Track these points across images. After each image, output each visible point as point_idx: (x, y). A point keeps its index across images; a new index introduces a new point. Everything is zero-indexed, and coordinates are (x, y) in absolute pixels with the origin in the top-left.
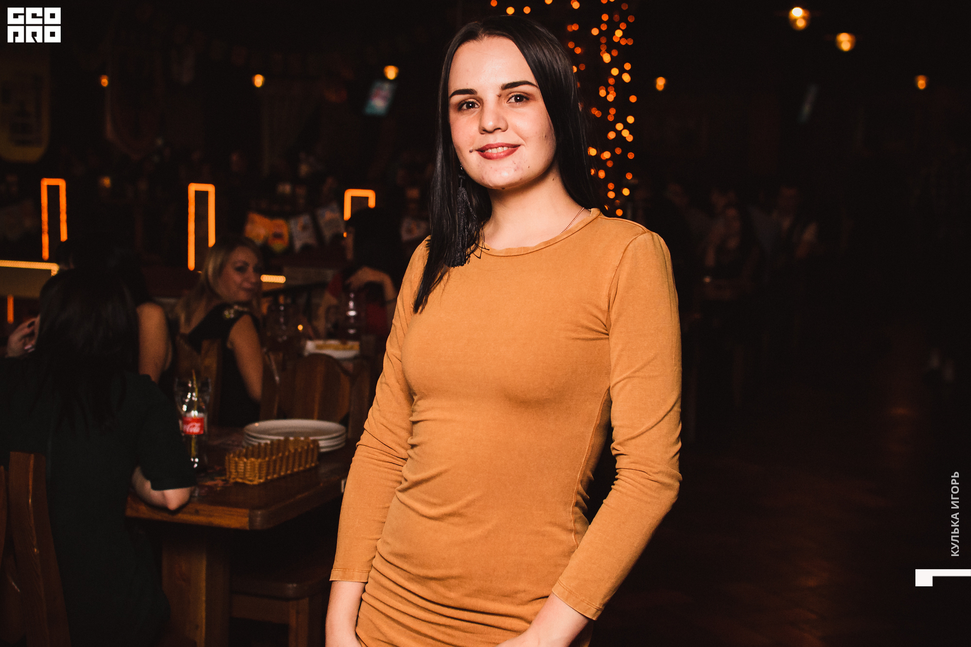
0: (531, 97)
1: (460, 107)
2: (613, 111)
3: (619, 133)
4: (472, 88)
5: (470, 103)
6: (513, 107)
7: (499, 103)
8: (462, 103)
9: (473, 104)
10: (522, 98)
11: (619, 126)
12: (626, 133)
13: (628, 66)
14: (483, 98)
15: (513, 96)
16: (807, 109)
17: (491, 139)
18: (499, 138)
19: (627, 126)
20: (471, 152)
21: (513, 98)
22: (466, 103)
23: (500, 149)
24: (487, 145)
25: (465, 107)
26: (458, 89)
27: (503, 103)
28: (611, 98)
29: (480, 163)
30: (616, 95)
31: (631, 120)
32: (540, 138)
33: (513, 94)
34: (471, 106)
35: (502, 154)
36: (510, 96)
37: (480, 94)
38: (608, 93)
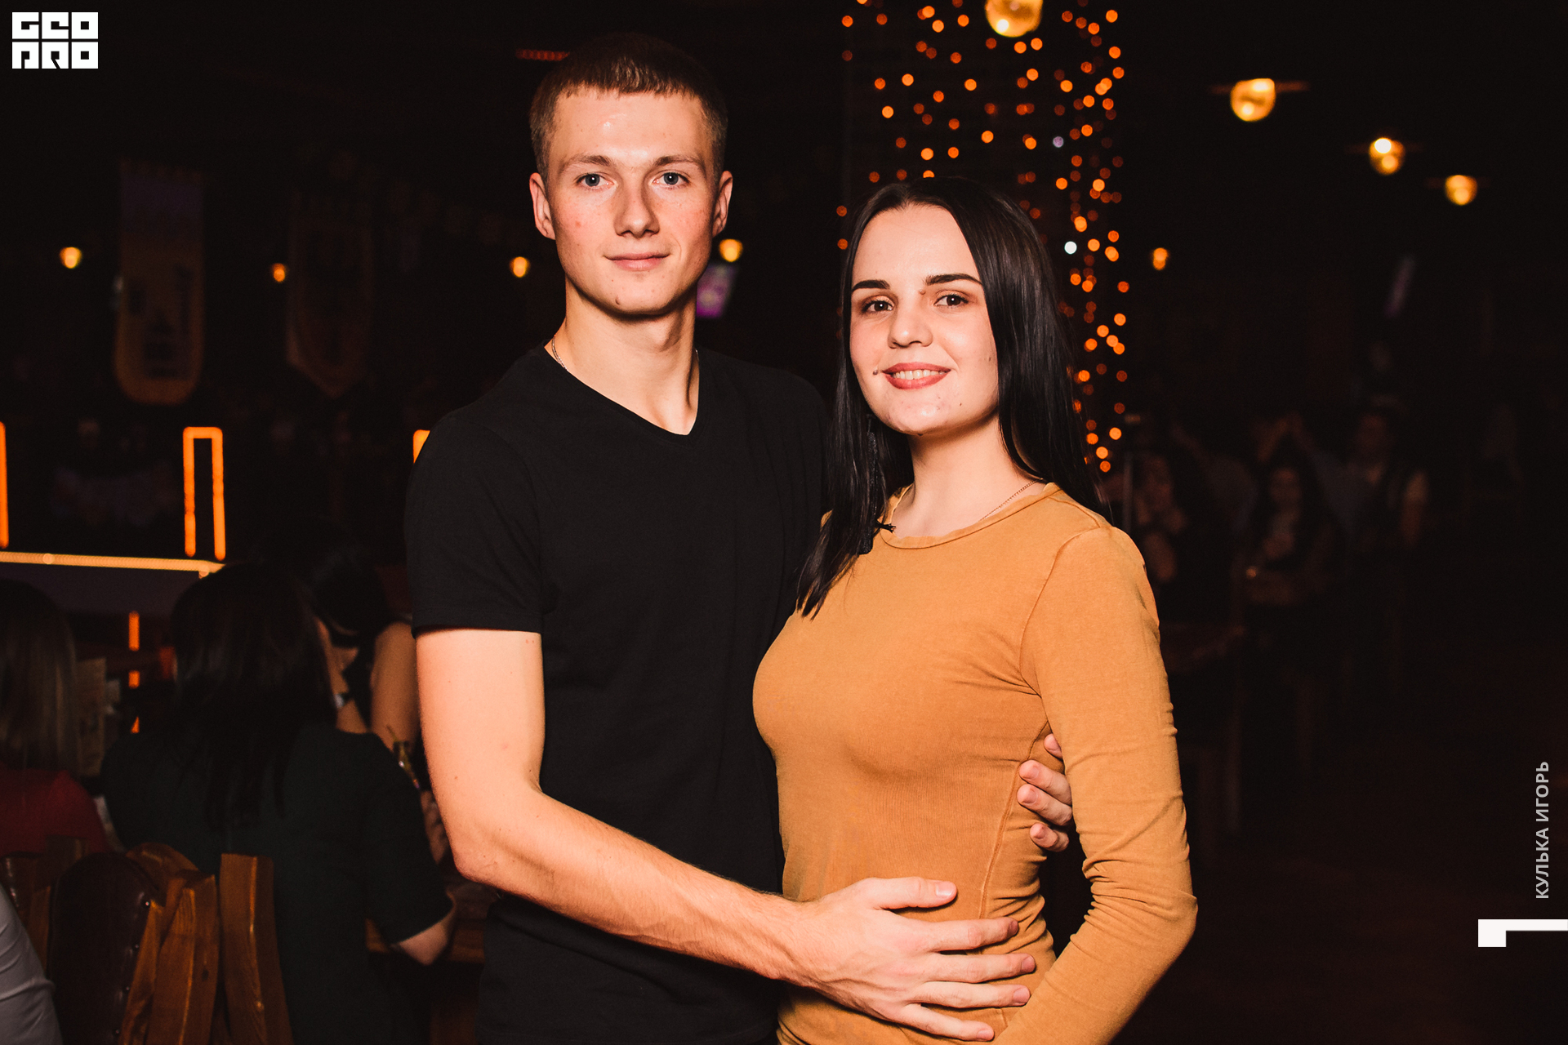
0: (972, 299)
1: (865, 307)
2: (1091, 307)
3: (1102, 341)
4: (882, 279)
5: (880, 302)
6: (943, 312)
7: (921, 305)
8: (867, 302)
9: (885, 304)
10: (956, 300)
11: (1102, 331)
12: (1113, 342)
13: (1113, 236)
14: (898, 295)
15: (943, 297)
16: (1398, 295)
17: (904, 357)
18: (917, 355)
19: (1114, 330)
20: (875, 374)
21: (945, 299)
22: (873, 302)
23: (918, 374)
24: (899, 365)
25: (872, 308)
26: (863, 280)
27: (928, 306)
28: (1088, 286)
29: (887, 392)
30: (1097, 280)
31: (1120, 320)
32: (980, 360)
33: (944, 294)
34: (881, 307)
35: (921, 382)
36: (940, 295)
37: (894, 288)
38: (1083, 279)
